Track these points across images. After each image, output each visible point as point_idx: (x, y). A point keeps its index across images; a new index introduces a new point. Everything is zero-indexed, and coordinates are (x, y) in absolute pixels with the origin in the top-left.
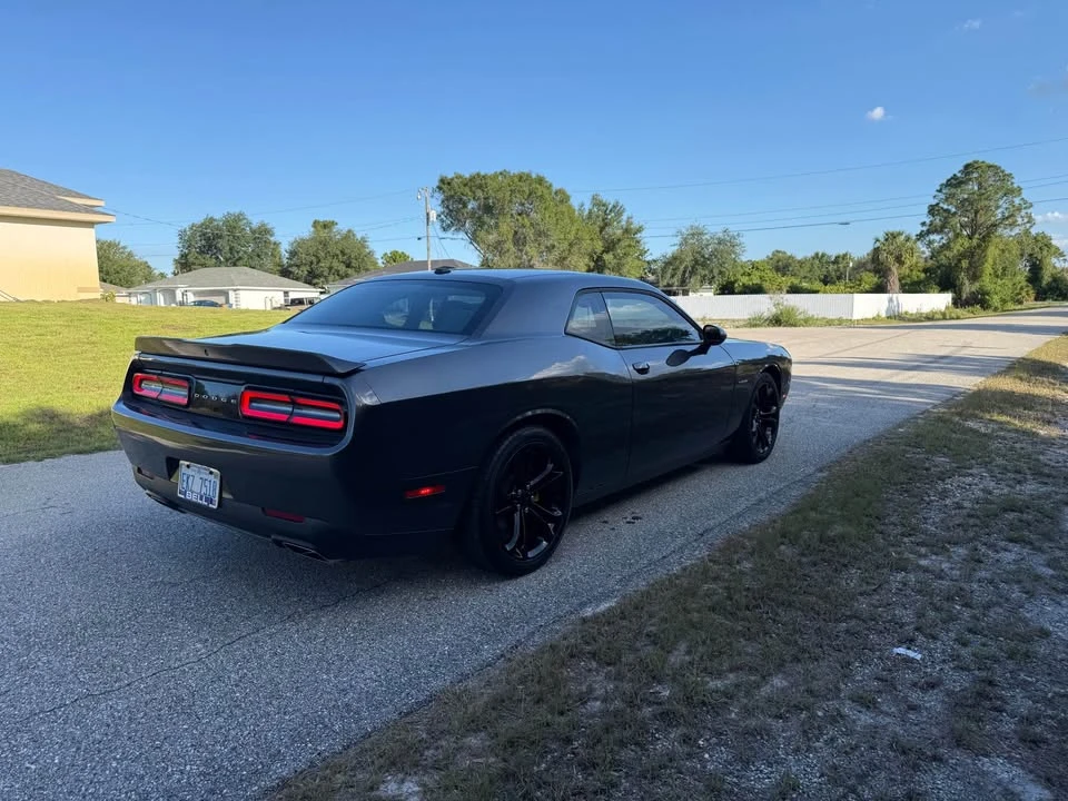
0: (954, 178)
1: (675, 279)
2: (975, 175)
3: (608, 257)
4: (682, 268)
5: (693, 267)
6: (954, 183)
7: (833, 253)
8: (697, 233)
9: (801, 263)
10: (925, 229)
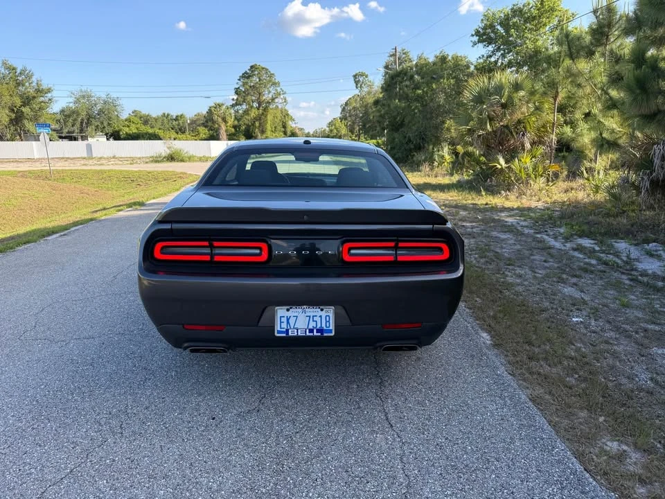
0: (246, 73)
1: (75, 128)
2: (256, 73)
3: (26, 110)
4: (79, 120)
5: (88, 120)
6: (246, 76)
7: (174, 114)
8: (87, 96)
9: (156, 120)
10: (234, 102)
